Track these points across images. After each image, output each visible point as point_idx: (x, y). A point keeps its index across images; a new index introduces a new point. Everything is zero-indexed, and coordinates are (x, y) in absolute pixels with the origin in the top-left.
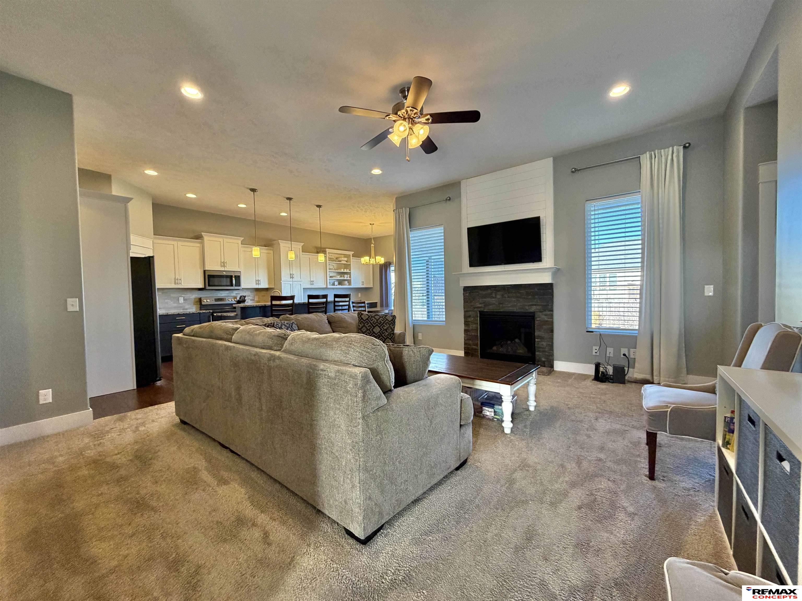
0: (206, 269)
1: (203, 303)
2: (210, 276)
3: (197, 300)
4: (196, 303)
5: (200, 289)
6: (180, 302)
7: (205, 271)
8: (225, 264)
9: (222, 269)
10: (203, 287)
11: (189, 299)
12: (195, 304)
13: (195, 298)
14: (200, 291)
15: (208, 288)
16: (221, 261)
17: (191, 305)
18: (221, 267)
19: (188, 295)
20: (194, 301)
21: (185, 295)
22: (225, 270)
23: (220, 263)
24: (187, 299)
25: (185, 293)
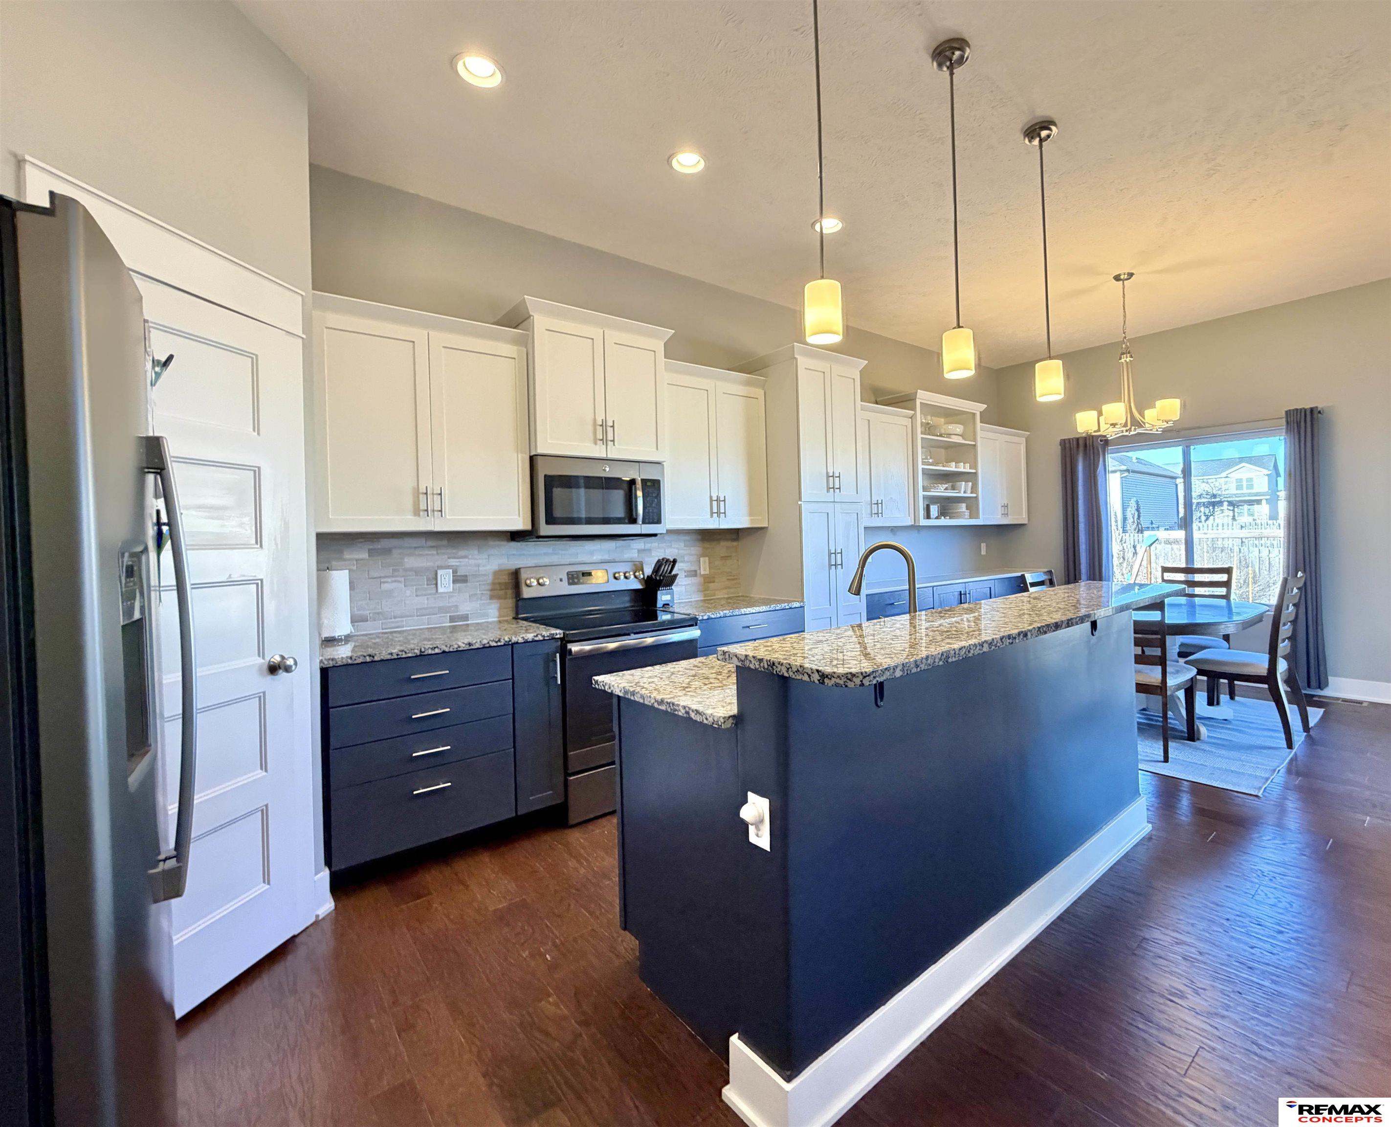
0: (540, 451)
1: (527, 593)
2: (551, 482)
3: (505, 579)
4: (502, 593)
5: (515, 536)
6: (440, 590)
7: (532, 459)
8: (610, 430)
9: (598, 451)
10: (528, 527)
11: (475, 576)
12: (499, 598)
13: (496, 573)
14: (514, 544)
15: (545, 529)
16: (595, 420)
17: (481, 600)
18: (596, 444)
19: (472, 562)
20: (493, 584)
21: (461, 560)
22: (610, 456)
23: (590, 428)
24: (466, 576)
25: (461, 553)
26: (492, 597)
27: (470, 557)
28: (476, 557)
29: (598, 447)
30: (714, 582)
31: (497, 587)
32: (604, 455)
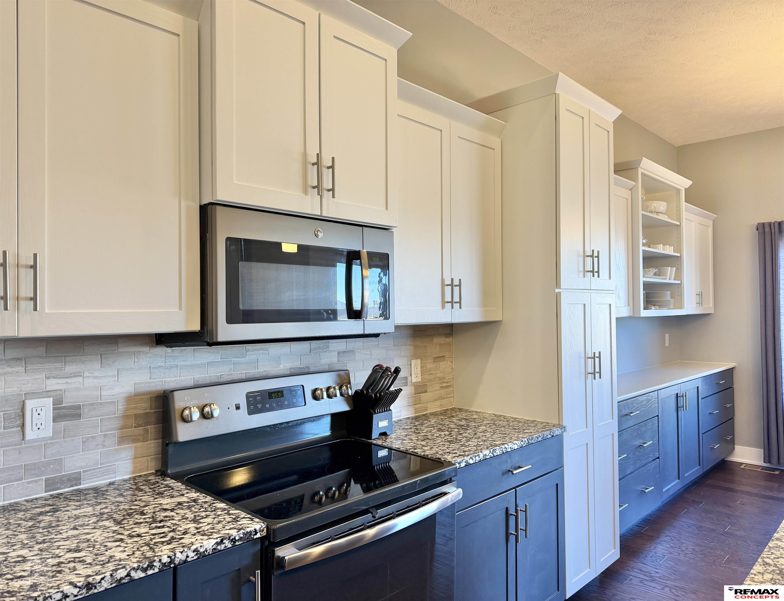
0: (217, 197)
1: (183, 433)
2: (238, 250)
3: (146, 408)
4: (140, 430)
6: (30, 435)
7: (204, 210)
9: (310, 205)
10: (196, 326)
11: (93, 406)
14: (162, 350)
15: (223, 331)
16: (305, 155)
17: (104, 446)
18: (306, 193)
19: (89, 382)
20: (125, 417)
21: (69, 380)
22: (326, 214)
23: (297, 167)
24: (79, 407)
25: (70, 368)
26: (122, 440)
27: (86, 374)
28: (97, 374)
29: (309, 197)
30: (426, 392)
31: (132, 422)
32: (316, 212)
